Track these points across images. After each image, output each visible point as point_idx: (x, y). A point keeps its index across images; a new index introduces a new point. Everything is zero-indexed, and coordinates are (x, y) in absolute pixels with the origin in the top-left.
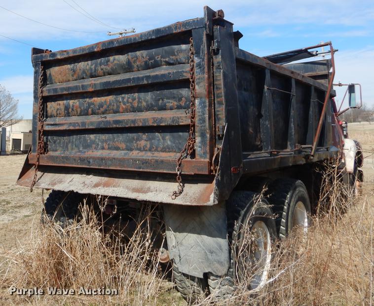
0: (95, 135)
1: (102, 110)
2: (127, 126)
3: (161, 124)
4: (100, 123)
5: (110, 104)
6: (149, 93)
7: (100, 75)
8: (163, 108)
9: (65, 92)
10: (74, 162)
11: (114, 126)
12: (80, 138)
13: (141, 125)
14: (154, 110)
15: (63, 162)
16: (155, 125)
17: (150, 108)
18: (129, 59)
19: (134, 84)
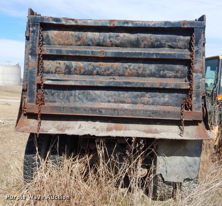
0: (100, 91)
1: (108, 72)
2: (136, 87)
3: (166, 87)
4: (110, 82)
5: (117, 69)
6: (153, 65)
7: (108, 45)
8: (164, 76)
9: (71, 54)
10: (84, 111)
11: (124, 86)
12: (84, 93)
13: (149, 86)
14: (156, 77)
15: (72, 112)
16: (161, 87)
17: (152, 75)
18: (138, 38)
19: (145, 57)
